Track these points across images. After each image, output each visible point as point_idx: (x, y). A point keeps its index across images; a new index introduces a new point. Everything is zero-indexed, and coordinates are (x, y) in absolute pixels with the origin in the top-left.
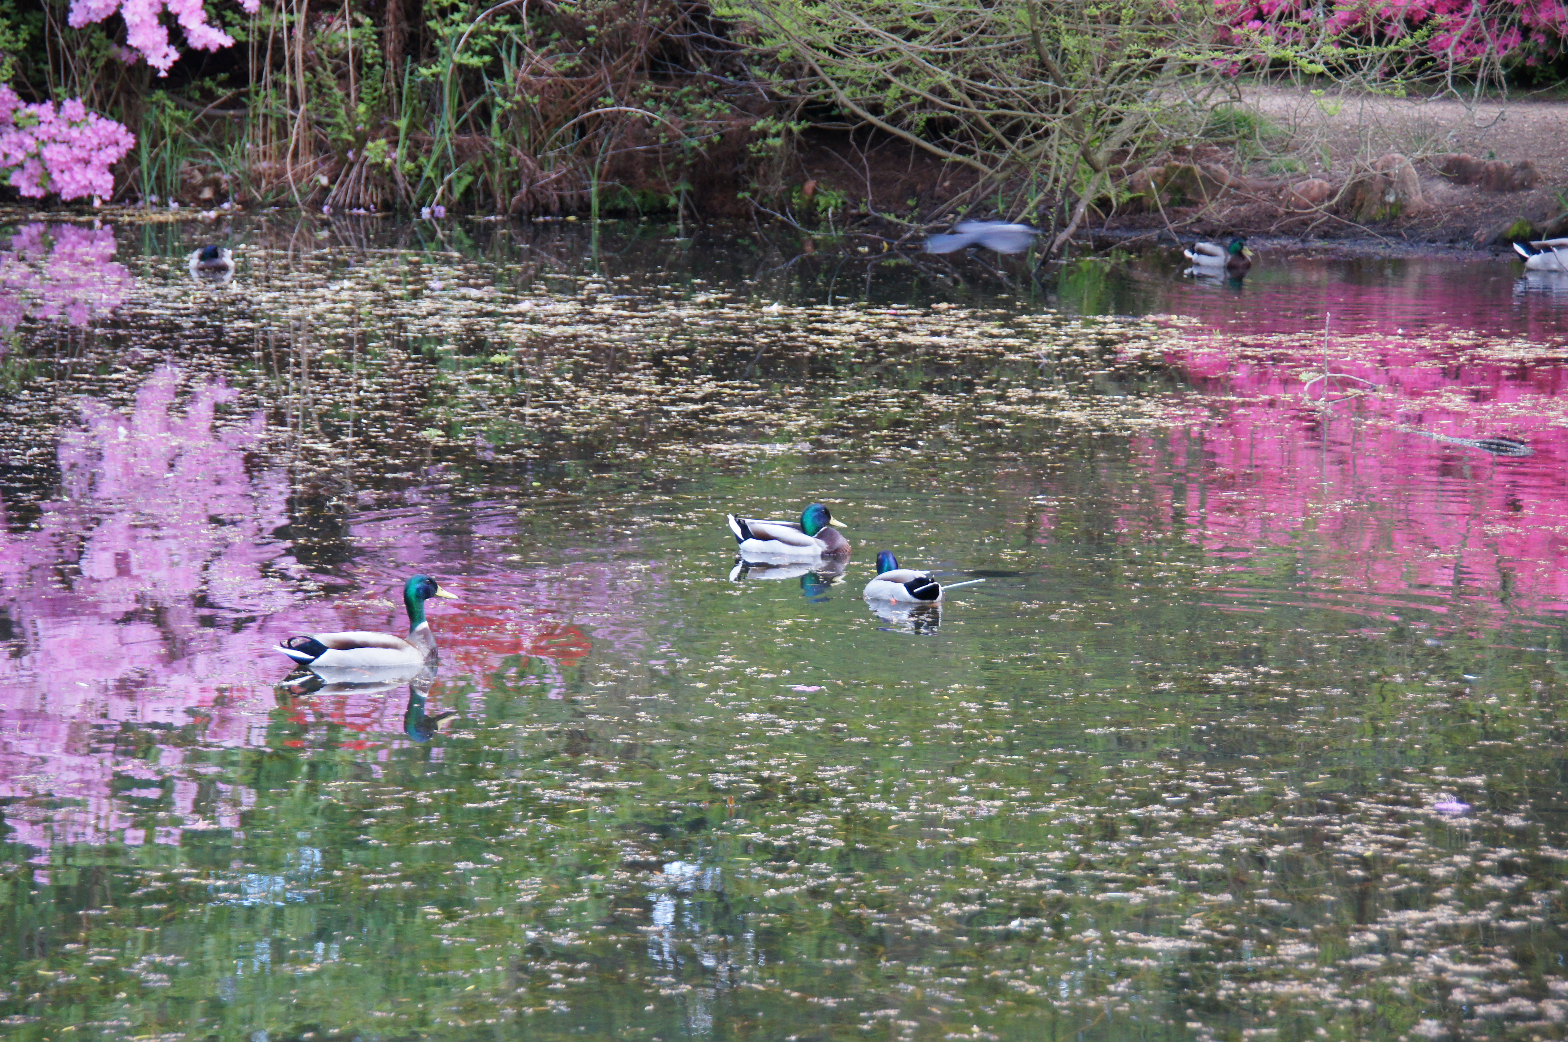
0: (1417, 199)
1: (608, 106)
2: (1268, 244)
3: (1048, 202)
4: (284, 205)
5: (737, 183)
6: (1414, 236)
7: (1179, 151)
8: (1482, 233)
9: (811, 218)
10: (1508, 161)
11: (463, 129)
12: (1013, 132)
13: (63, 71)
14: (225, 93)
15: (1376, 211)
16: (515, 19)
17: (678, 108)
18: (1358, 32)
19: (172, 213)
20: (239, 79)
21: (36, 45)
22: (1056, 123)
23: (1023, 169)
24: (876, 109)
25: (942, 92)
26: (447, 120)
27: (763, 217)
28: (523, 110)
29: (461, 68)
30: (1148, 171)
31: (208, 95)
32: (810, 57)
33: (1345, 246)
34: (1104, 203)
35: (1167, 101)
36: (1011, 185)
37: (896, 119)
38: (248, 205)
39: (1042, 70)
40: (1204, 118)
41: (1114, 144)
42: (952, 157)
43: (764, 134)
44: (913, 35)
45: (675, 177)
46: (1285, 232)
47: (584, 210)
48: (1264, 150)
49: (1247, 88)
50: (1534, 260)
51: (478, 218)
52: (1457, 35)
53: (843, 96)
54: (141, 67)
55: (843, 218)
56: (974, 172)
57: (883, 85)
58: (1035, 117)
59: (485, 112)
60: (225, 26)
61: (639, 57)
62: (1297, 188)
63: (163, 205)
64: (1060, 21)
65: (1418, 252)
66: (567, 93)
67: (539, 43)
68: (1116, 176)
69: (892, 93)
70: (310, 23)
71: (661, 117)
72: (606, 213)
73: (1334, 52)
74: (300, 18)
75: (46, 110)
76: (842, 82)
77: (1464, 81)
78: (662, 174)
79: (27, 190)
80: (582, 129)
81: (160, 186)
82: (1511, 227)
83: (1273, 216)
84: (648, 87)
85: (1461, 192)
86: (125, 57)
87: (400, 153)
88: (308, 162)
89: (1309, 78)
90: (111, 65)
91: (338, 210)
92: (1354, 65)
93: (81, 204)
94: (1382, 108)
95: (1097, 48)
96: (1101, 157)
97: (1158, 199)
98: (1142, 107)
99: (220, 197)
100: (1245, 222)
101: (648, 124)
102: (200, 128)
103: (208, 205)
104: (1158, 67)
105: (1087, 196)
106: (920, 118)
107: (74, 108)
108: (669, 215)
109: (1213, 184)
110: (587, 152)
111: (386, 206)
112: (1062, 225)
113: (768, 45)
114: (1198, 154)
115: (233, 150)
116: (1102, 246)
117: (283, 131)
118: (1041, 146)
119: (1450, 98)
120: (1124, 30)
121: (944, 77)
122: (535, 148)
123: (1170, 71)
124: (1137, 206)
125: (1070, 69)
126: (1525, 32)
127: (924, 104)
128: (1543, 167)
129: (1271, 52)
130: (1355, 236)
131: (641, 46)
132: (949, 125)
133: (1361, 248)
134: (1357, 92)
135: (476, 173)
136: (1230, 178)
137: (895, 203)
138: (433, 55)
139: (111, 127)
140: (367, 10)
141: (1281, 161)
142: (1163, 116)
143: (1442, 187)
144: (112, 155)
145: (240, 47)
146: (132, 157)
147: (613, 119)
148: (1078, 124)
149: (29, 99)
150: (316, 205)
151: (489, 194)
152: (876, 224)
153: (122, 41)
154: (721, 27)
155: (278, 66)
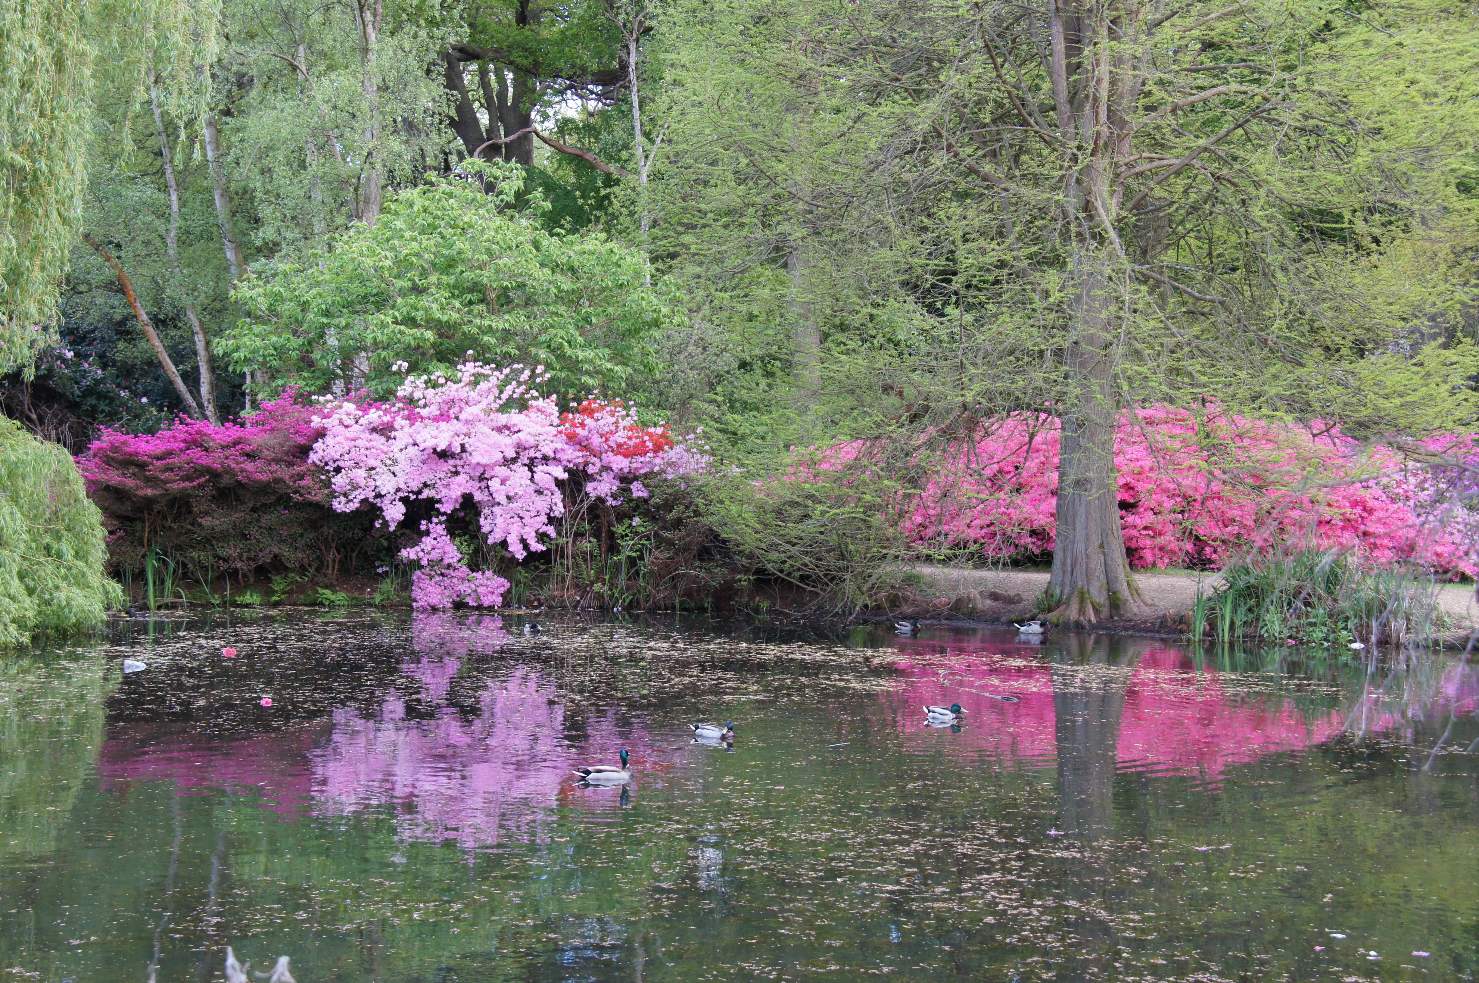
0: (980, 606)
1: (683, 570)
2: (927, 622)
3: (845, 606)
4: (564, 607)
5: (731, 598)
6: (979, 620)
7: (893, 587)
8: (1004, 619)
9: (757, 610)
10: (1012, 593)
11: (629, 579)
12: (832, 579)
13: (485, 560)
14: (543, 567)
15: (965, 611)
16: (649, 539)
17: (708, 571)
18: (957, 545)
19: (523, 611)
20: (548, 562)
21: (476, 551)
22: (848, 576)
23: (836, 593)
24: (781, 571)
25: (806, 565)
26: (623, 576)
27: (740, 611)
28: (651, 572)
29: (629, 557)
30: (882, 594)
31: (537, 568)
32: (757, 552)
33: (954, 623)
34: (866, 606)
35: (888, 569)
36: (831, 599)
37: (789, 574)
38: (550, 607)
39: (842, 557)
40: (901, 575)
41: (869, 584)
42: (809, 588)
43: (740, 580)
44: (794, 545)
45: (707, 596)
46: (932, 617)
47: (673, 608)
48: (924, 587)
49: (917, 564)
50: (1022, 629)
51: (634, 612)
52: (993, 546)
53: (769, 566)
54: (513, 559)
55: (769, 611)
56: (817, 594)
57: (784, 562)
58: (840, 574)
59: (637, 573)
60: (543, 543)
61: (694, 552)
62: (937, 601)
63: (520, 608)
64: (849, 540)
65: (980, 626)
66: (667, 566)
67: (657, 548)
68: (870, 596)
69: (787, 565)
70: (574, 542)
71: (702, 574)
72: (681, 610)
73: (947, 551)
74: (571, 540)
75: (479, 575)
76: (769, 562)
77: (995, 564)
78: (703, 595)
79: (472, 603)
80: (673, 578)
81: (519, 601)
82: (1013, 617)
83: (928, 612)
84: (697, 563)
85: (995, 604)
86: (508, 555)
87: (606, 588)
88: (572, 591)
89: (939, 561)
90: (502, 558)
91: (583, 609)
92: (956, 556)
93: (490, 608)
94: (966, 573)
95: (862, 549)
96: (864, 589)
97: (886, 605)
98: (880, 571)
99: (541, 605)
100: (918, 613)
101: (697, 577)
102: (533, 580)
103: (536, 608)
104: (885, 556)
105: (860, 603)
106: (797, 574)
107: (489, 574)
108: (705, 610)
109: (906, 600)
110: (675, 587)
111: (601, 607)
112: (851, 614)
113: (742, 548)
114: (900, 588)
115: (545, 588)
116: (865, 622)
117: (564, 580)
118: (843, 585)
119: (990, 569)
120: (871, 543)
121: (807, 560)
122: (656, 586)
123: (890, 558)
124: (878, 607)
125: (852, 557)
126: (1016, 546)
127: (799, 569)
128: (1024, 596)
129: (925, 552)
130: (958, 619)
131: (695, 548)
132: (808, 577)
133: (960, 624)
134: (956, 566)
135: (634, 595)
136: (912, 597)
137: (788, 606)
138: (619, 552)
139: (502, 580)
140: (595, 536)
141: (930, 591)
142: (886, 574)
143: (989, 602)
144: (502, 590)
145: (549, 550)
146: (509, 591)
147: (684, 575)
148: (855, 576)
149: (473, 571)
150: (575, 607)
151: (638, 603)
152: (782, 613)
153: (507, 550)
154: (724, 541)
155: (562, 557)
